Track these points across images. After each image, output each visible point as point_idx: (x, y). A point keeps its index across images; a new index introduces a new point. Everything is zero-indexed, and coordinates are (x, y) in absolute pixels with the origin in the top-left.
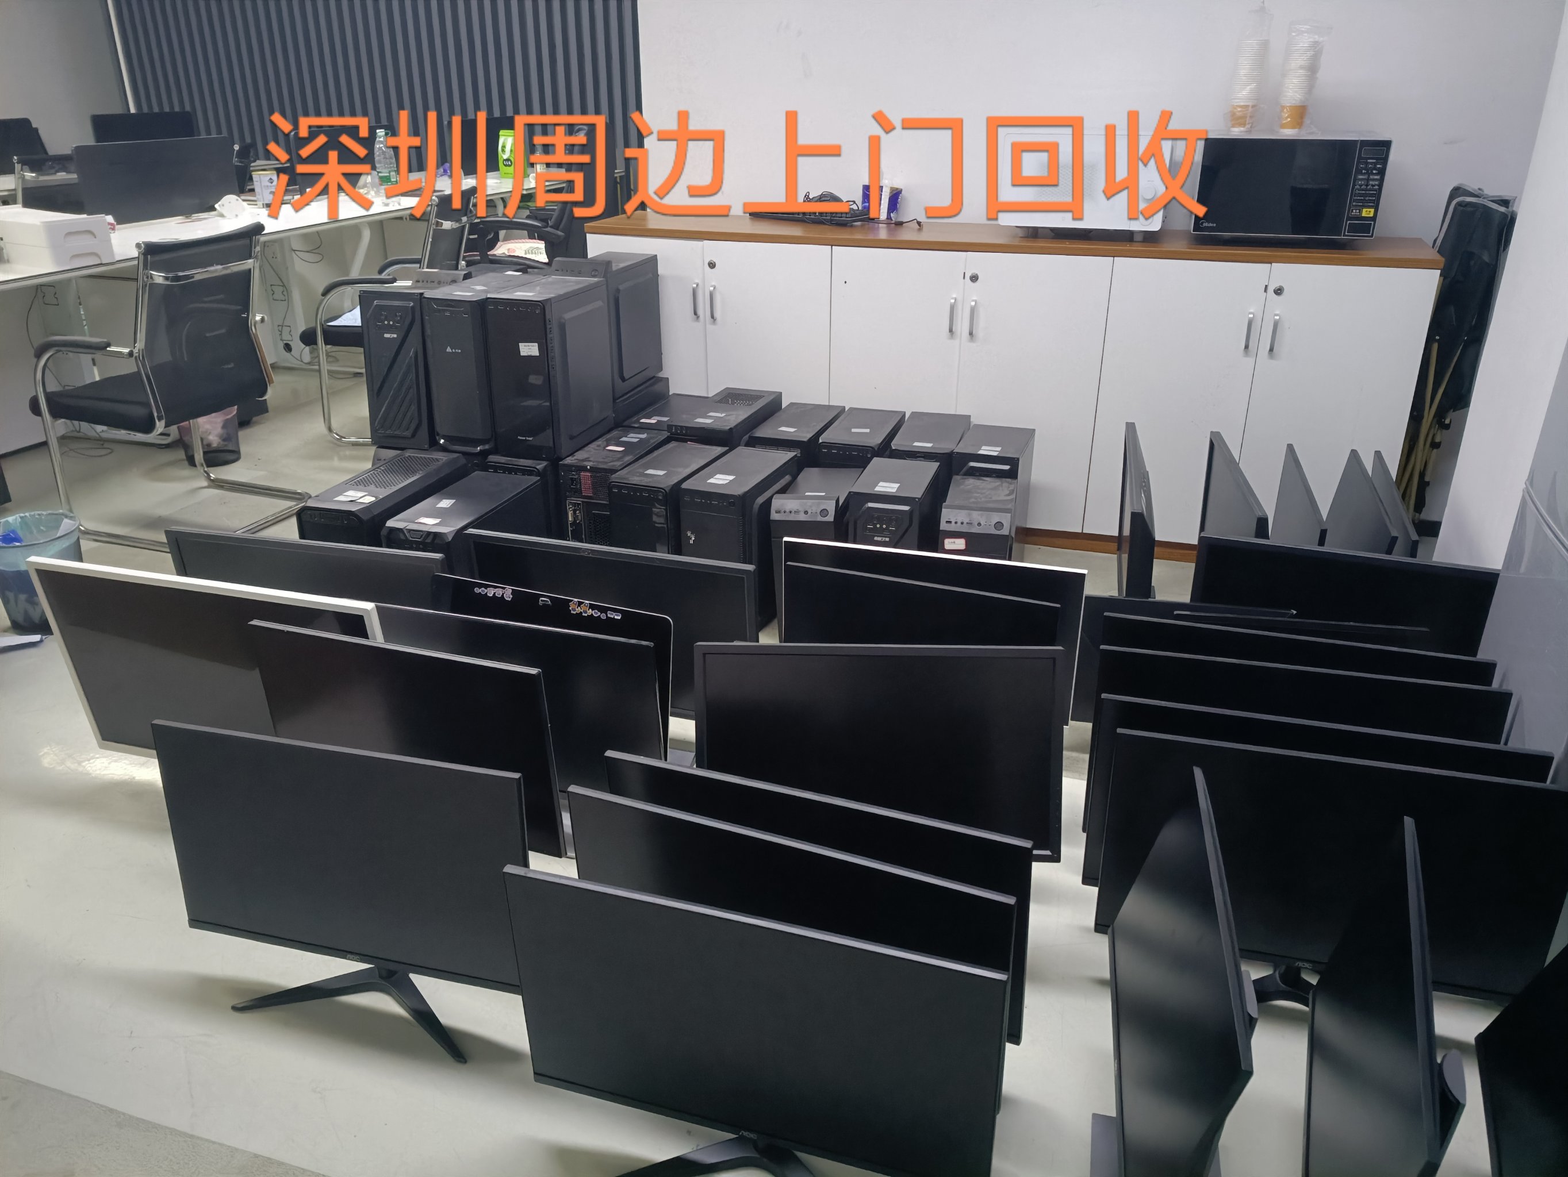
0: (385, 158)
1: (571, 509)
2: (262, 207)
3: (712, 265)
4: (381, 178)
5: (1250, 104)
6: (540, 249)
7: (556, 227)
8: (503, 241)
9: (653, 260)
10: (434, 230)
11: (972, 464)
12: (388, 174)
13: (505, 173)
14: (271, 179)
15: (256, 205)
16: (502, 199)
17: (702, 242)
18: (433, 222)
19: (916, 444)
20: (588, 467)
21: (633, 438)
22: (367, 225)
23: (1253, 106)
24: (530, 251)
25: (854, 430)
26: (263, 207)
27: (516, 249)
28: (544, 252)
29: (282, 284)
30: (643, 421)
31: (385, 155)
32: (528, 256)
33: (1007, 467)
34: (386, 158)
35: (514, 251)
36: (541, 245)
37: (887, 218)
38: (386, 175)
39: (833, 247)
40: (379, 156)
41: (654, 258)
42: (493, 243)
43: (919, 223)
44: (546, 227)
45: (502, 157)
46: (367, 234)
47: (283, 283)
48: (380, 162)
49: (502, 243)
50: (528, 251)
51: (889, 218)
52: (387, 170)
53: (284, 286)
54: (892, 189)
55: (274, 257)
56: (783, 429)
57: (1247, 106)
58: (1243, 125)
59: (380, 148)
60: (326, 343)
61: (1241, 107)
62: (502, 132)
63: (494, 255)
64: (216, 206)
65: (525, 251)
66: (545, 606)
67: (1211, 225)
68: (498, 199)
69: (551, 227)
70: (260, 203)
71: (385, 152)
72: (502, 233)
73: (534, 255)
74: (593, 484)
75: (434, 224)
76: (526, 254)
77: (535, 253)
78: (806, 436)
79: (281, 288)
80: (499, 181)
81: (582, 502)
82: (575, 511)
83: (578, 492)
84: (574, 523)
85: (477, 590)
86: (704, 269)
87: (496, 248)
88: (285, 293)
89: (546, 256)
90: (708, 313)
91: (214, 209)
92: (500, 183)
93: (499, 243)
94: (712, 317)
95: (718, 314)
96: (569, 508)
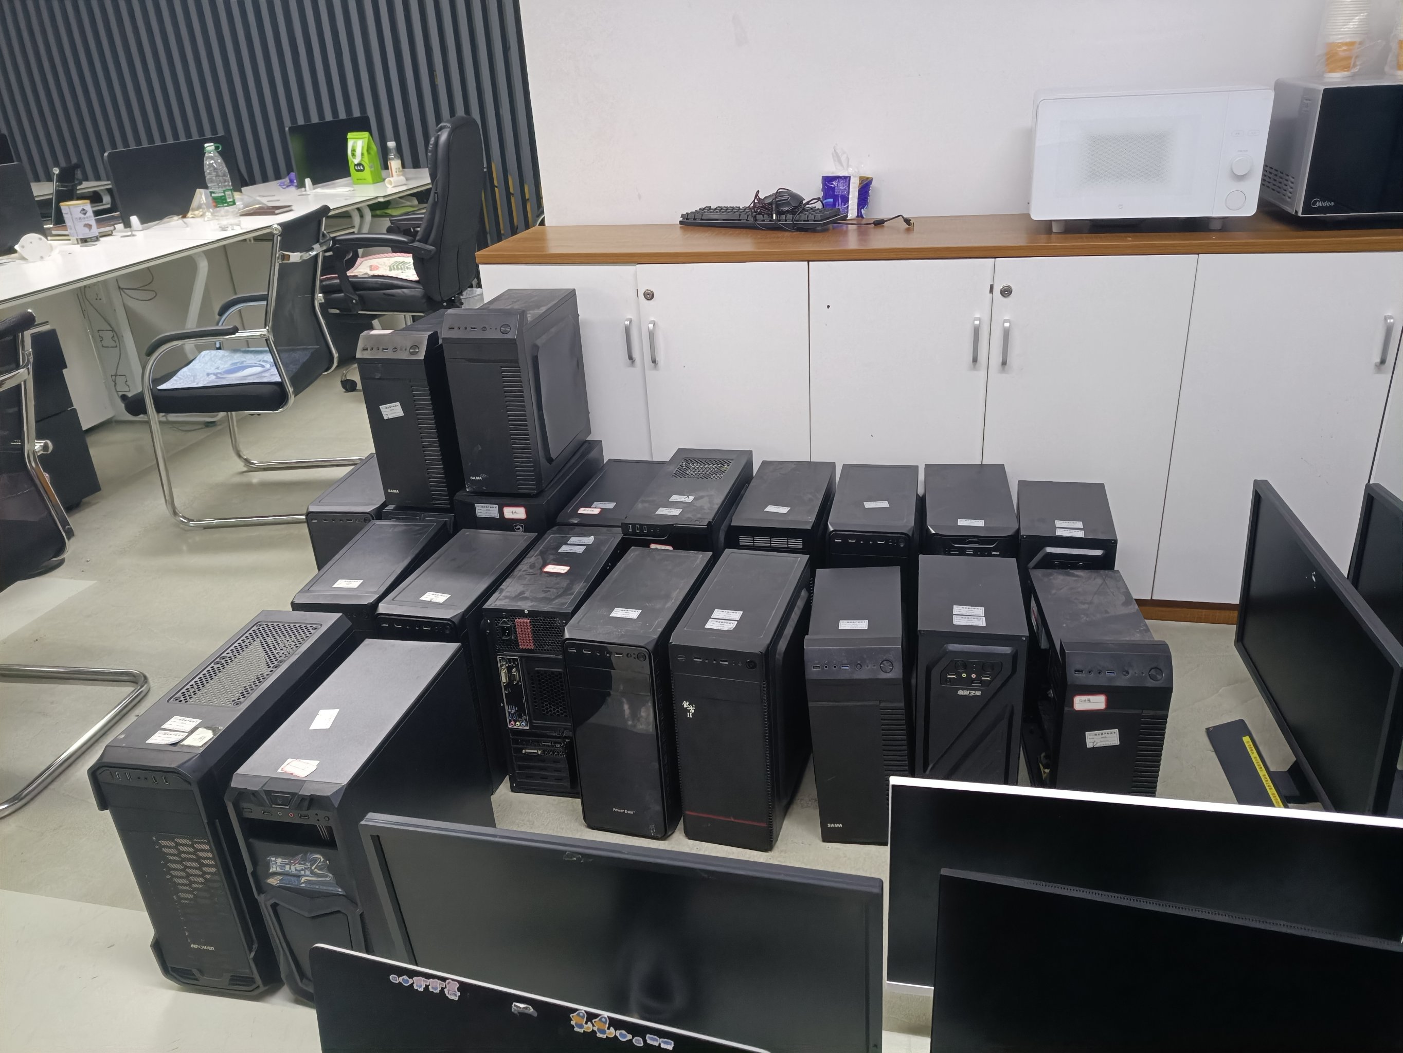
0: (217, 176)
1: (503, 667)
2: (76, 242)
3: (649, 296)
4: (215, 199)
5: (1358, 40)
6: (407, 263)
7: (425, 240)
8: (362, 257)
9: (570, 297)
10: (280, 265)
11: (1050, 550)
12: (223, 194)
13: (358, 179)
14: (84, 210)
15: (70, 240)
16: (358, 209)
17: (634, 267)
18: (277, 255)
19: (962, 522)
20: (526, 612)
21: (577, 544)
22: (203, 255)
23: (1361, 43)
24: (395, 267)
25: (868, 505)
26: (78, 243)
27: (379, 266)
28: (412, 266)
29: (111, 329)
30: (582, 511)
31: (217, 172)
32: (393, 274)
33: (1098, 553)
34: (219, 176)
35: (377, 268)
36: (408, 259)
37: (858, 216)
38: (220, 195)
39: (810, 263)
40: (210, 174)
41: (572, 294)
42: (351, 263)
43: (907, 221)
44: (413, 241)
45: (353, 162)
46: (203, 266)
47: (110, 325)
48: (212, 182)
49: (362, 259)
50: (393, 266)
51: (860, 215)
52: (221, 190)
53: (113, 330)
54: (862, 179)
55: (98, 299)
56: (771, 509)
57: (1352, 43)
58: (1346, 68)
59: (211, 165)
60: (159, 410)
61: (1346, 44)
62: (350, 135)
63: (355, 277)
64: (17, 247)
65: (390, 266)
66: (523, 1015)
67: (1327, 204)
68: (353, 210)
69: (419, 241)
70: (74, 239)
71: (217, 169)
72: (360, 251)
73: (400, 271)
74: (534, 632)
75: (278, 258)
76: (390, 270)
77: (401, 269)
78: (807, 520)
79: (111, 334)
80: (352, 189)
81: (519, 657)
82: (509, 669)
83: (513, 644)
84: (509, 684)
85: (394, 978)
86: (638, 304)
87: (356, 265)
88: (115, 338)
89: (414, 272)
90: (648, 358)
91: (15, 251)
92: (353, 191)
93: (359, 259)
94: (654, 361)
95: (660, 358)
96: (501, 666)
